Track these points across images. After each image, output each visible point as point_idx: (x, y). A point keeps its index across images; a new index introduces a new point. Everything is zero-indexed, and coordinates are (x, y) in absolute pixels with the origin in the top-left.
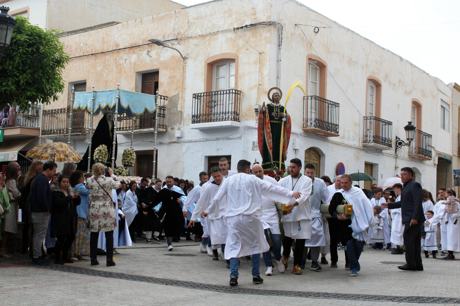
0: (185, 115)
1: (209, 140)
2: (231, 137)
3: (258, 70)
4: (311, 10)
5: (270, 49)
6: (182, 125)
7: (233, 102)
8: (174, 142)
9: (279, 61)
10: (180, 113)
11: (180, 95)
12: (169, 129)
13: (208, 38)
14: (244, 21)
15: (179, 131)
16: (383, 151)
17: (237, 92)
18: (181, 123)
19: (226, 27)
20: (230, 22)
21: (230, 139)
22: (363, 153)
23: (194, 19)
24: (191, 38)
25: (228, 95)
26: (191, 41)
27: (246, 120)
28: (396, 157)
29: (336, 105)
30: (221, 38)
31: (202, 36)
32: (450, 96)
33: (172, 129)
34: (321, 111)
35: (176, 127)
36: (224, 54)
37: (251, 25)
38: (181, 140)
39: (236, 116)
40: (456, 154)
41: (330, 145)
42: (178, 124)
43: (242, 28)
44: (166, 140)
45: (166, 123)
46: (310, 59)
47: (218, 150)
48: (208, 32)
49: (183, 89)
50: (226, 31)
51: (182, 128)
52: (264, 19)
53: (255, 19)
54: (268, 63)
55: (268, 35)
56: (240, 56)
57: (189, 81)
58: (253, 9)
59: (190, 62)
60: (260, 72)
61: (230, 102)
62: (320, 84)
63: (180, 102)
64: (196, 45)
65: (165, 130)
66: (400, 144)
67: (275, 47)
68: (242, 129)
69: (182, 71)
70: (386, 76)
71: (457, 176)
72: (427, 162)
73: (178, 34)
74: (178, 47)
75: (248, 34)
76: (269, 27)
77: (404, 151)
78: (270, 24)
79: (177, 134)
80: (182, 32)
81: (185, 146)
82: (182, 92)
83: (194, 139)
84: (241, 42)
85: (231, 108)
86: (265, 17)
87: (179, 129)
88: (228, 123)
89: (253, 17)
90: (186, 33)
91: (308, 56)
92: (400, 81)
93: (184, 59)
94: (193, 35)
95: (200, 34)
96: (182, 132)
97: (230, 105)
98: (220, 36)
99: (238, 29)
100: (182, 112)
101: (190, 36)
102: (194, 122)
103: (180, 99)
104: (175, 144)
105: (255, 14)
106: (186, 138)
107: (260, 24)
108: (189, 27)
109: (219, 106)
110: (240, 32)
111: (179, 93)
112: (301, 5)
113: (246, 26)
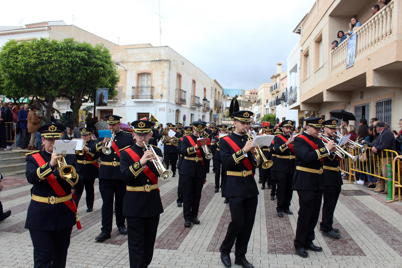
0: (127, 95)
1: (139, 106)
2: (149, 105)
3: (161, 78)
4: (178, 54)
5: (167, 70)
6: (125, 99)
7: (150, 90)
8: (121, 106)
9: (169, 75)
10: (124, 94)
11: (124, 86)
12: (119, 100)
13: (137, 63)
14: (155, 58)
15: (124, 102)
16: (196, 109)
17: (152, 88)
18: (124, 98)
19: (146, 60)
20: (148, 57)
21: (149, 106)
22: (190, 110)
23: (131, 54)
24: (130, 62)
25: (146, 88)
26: (129, 63)
27: (156, 99)
28: (199, 111)
29: (185, 92)
30: (144, 64)
31: (135, 62)
32: (213, 84)
33: (120, 100)
34: (180, 95)
35: (122, 100)
36: (146, 70)
37: (159, 60)
38: (125, 105)
39: (152, 97)
40: (214, 108)
41: (182, 108)
42: (123, 98)
43: (154, 61)
44: (117, 105)
45: (117, 98)
46: (177, 74)
47: (143, 110)
48: (138, 60)
49: (126, 84)
50: (147, 61)
51: (125, 100)
52: (164, 58)
53: (160, 58)
54: (166, 76)
55: (166, 65)
56: (153, 72)
57: (128, 80)
58: (159, 53)
59: (129, 73)
60: (163, 79)
61: (147, 91)
62: (179, 83)
63: (124, 89)
64: (132, 65)
65: (117, 101)
66: (201, 106)
67: (168, 70)
68: (154, 102)
69: (125, 76)
70: (197, 78)
71: (214, 117)
72: (207, 112)
73: (123, 60)
74: (123, 65)
75: (157, 64)
76: (167, 62)
77: (201, 108)
78: (167, 61)
79: (123, 103)
80: (125, 59)
81: (127, 108)
82: (125, 85)
83: (131, 105)
84: (154, 66)
85: (149, 93)
86: (165, 57)
87: (124, 101)
88: (150, 100)
89: (159, 57)
90: (127, 60)
91: (177, 72)
92: (201, 80)
93: (126, 71)
94: (130, 61)
95: (134, 61)
96: (125, 102)
97: (147, 92)
98: (143, 63)
99: (153, 61)
100: (125, 94)
101: (129, 61)
102: (132, 98)
103: (124, 88)
104: (122, 107)
105: (160, 56)
106: (127, 105)
107: (163, 60)
108: (128, 57)
109: (145, 92)
110: (153, 62)
111: (123, 85)
112: (176, 52)
113: (157, 60)
